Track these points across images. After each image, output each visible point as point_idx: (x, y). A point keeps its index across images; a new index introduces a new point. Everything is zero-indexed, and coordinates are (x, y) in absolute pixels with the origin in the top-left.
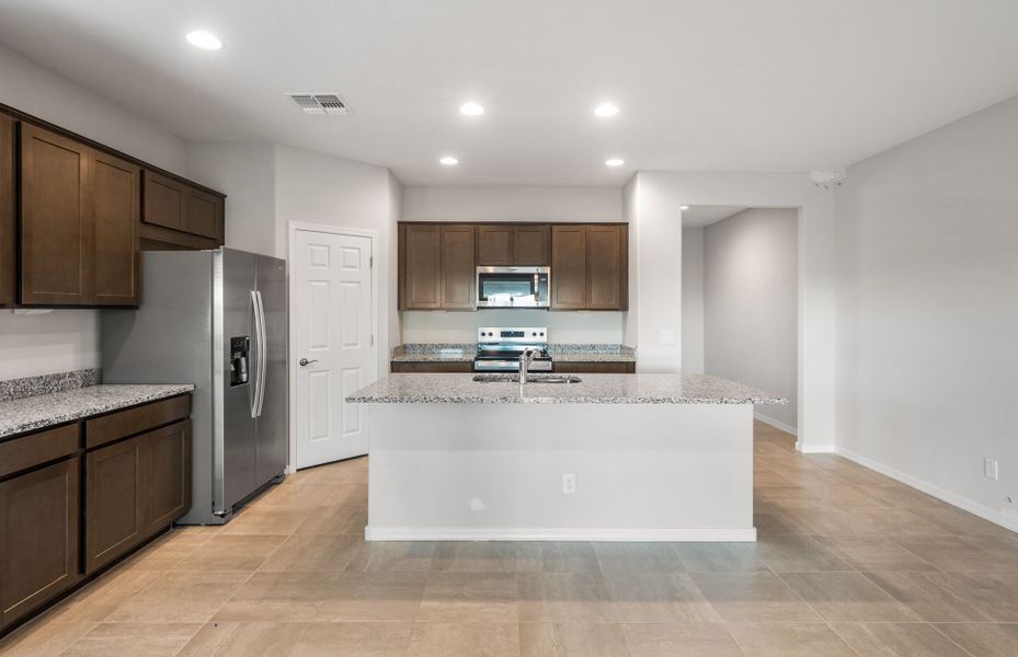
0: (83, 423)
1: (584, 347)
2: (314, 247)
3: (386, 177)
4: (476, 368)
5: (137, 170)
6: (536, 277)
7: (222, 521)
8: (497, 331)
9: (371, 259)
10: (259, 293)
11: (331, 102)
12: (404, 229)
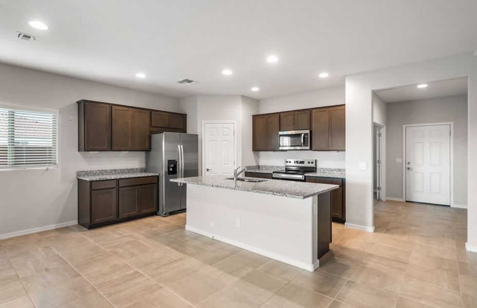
0: (118, 180)
1: (335, 170)
2: (212, 129)
3: (240, 98)
4: (273, 176)
5: (149, 112)
6: (303, 135)
7: (164, 215)
8: (292, 161)
9: (234, 132)
10: (182, 146)
11: (190, 81)
12: (255, 117)
